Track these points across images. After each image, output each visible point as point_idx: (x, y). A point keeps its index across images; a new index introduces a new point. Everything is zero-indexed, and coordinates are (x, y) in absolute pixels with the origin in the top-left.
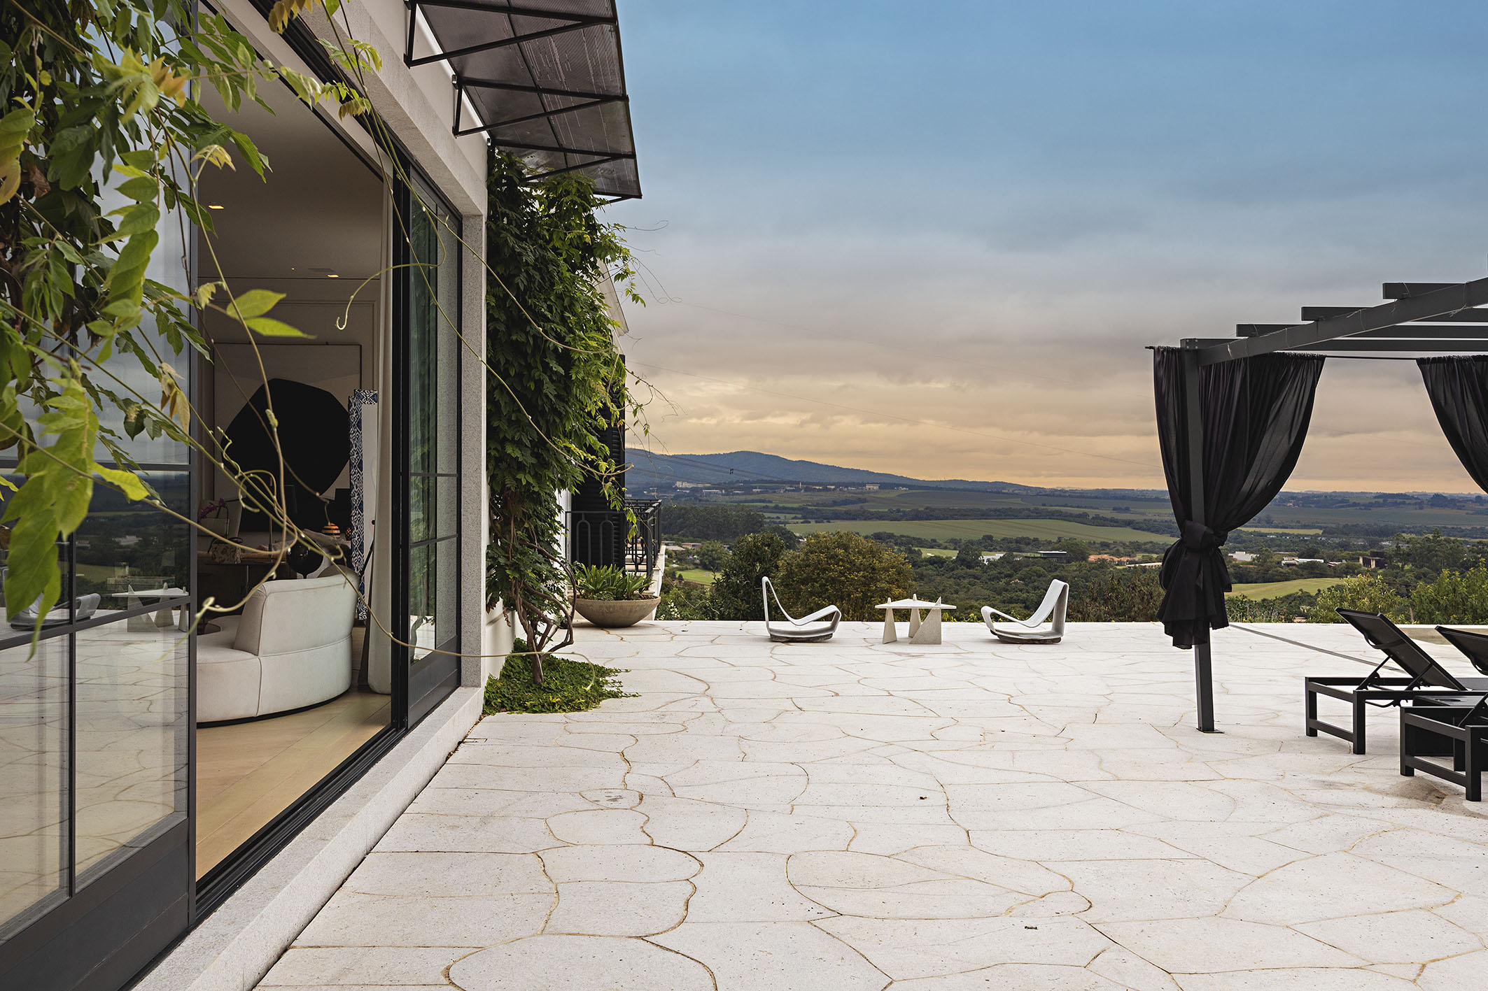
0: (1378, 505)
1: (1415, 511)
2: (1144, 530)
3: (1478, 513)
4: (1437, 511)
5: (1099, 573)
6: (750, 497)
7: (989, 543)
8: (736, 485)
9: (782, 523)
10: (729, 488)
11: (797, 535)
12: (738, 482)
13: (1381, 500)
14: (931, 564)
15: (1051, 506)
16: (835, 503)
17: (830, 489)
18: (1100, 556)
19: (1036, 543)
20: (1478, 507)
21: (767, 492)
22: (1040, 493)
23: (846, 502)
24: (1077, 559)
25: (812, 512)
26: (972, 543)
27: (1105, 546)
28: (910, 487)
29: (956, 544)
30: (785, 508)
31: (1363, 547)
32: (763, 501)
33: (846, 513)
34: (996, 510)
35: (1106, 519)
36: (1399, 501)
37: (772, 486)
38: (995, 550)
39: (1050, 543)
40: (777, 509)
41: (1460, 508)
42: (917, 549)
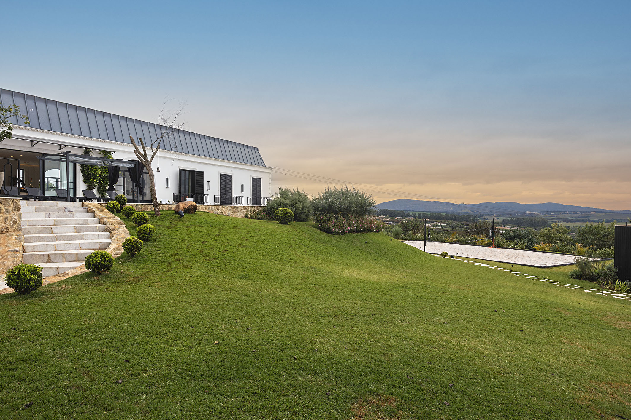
10: (543, 213)
12: (546, 211)
16: (579, 217)
17: (578, 213)
21: (556, 214)
23: (583, 217)
25: (570, 220)
28: (607, 213)
30: (560, 219)
32: (554, 217)
33: (582, 220)
37: (558, 212)
40: (557, 219)
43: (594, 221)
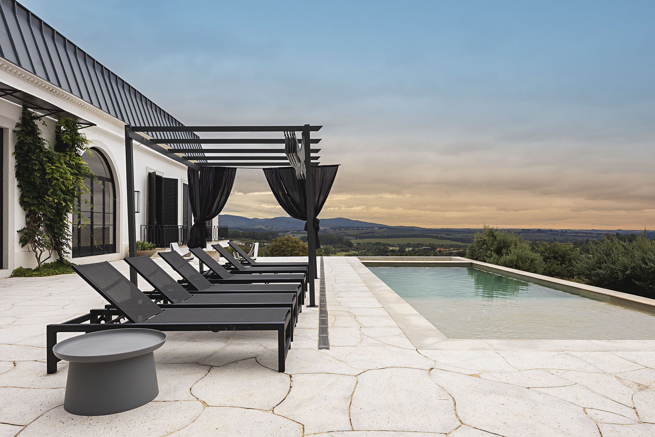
1: (532, 234)
2: (454, 241)
3: (551, 235)
4: (539, 234)
6: (340, 232)
7: (409, 245)
8: (337, 228)
9: (349, 239)
10: (335, 229)
11: (353, 243)
13: (523, 231)
15: (428, 233)
16: (365, 233)
17: (364, 229)
18: (440, 249)
19: (422, 245)
20: (551, 233)
21: (346, 230)
22: (425, 230)
23: (368, 233)
24: (433, 250)
25: (359, 236)
26: (404, 245)
27: (442, 245)
28: (387, 228)
29: (399, 245)
30: (350, 235)
32: (344, 233)
33: (368, 236)
34: (411, 235)
35: (443, 238)
37: (347, 228)
39: (426, 245)
40: (348, 235)
41: (545, 233)
42: (387, 247)
43: (378, 237)
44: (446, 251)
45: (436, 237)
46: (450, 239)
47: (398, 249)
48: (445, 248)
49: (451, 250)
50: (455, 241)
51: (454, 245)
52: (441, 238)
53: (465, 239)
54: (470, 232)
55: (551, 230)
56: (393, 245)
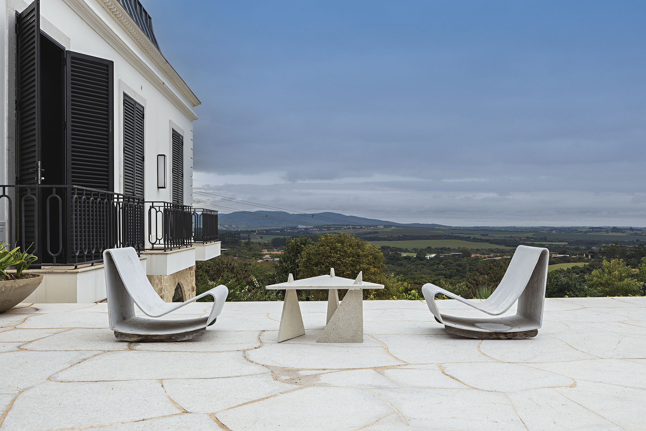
0: (590, 231)
2: (494, 243)
4: (614, 234)
5: (476, 262)
6: (329, 232)
7: (430, 250)
8: (323, 227)
10: (320, 228)
12: (324, 225)
14: (406, 259)
15: (455, 234)
16: (366, 234)
17: (363, 228)
18: (476, 255)
19: (449, 250)
20: (631, 232)
21: (336, 229)
22: (450, 229)
23: (370, 233)
24: (466, 256)
26: (422, 250)
27: (478, 250)
28: (397, 227)
29: (416, 250)
31: (585, 250)
33: (370, 238)
34: (432, 236)
35: (478, 239)
36: (599, 230)
37: (339, 227)
38: (432, 253)
39: (455, 249)
41: (624, 233)
42: (399, 253)
43: (384, 239)
44: (484, 258)
45: (468, 239)
46: (487, 241)
47: (415, 255)
48: (484, 254)
49: (491, 256)
50: (496, 244)
51: (494, 249)
52: (476, 240)
53: (510, 241)
54: (516, 231)
55: (631, 229)
56: (407, 249)
